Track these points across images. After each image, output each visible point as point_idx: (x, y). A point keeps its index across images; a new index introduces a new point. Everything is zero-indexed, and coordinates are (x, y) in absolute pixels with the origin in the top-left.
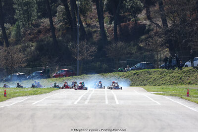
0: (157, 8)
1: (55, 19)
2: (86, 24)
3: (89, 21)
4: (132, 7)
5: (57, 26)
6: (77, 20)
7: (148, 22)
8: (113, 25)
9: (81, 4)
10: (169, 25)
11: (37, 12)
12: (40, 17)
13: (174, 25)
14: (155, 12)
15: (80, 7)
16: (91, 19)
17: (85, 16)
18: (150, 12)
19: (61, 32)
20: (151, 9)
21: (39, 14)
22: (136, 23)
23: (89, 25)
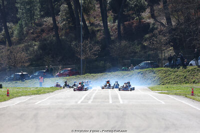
0: (161, 6)
1: (59, 18)
2: (90, 23)
3: (92, 20)
4: (136, 6)
5: (61, 25)
6: (81, 19)
7: (152, 21)
8: (116, 23)
9: (84, 3)
10: (173, 23)
11: (40, 11)
12: (43, 16)
13: (179, 24)
14: (159, 10)
15: (83, 6)
16: (95, 18)
17: (88, 15)
18: (154, 11)
19: (64, 31)
20: (155, 8)
21: (42, 13)
22: (140, 22)
23: (92, 24)
